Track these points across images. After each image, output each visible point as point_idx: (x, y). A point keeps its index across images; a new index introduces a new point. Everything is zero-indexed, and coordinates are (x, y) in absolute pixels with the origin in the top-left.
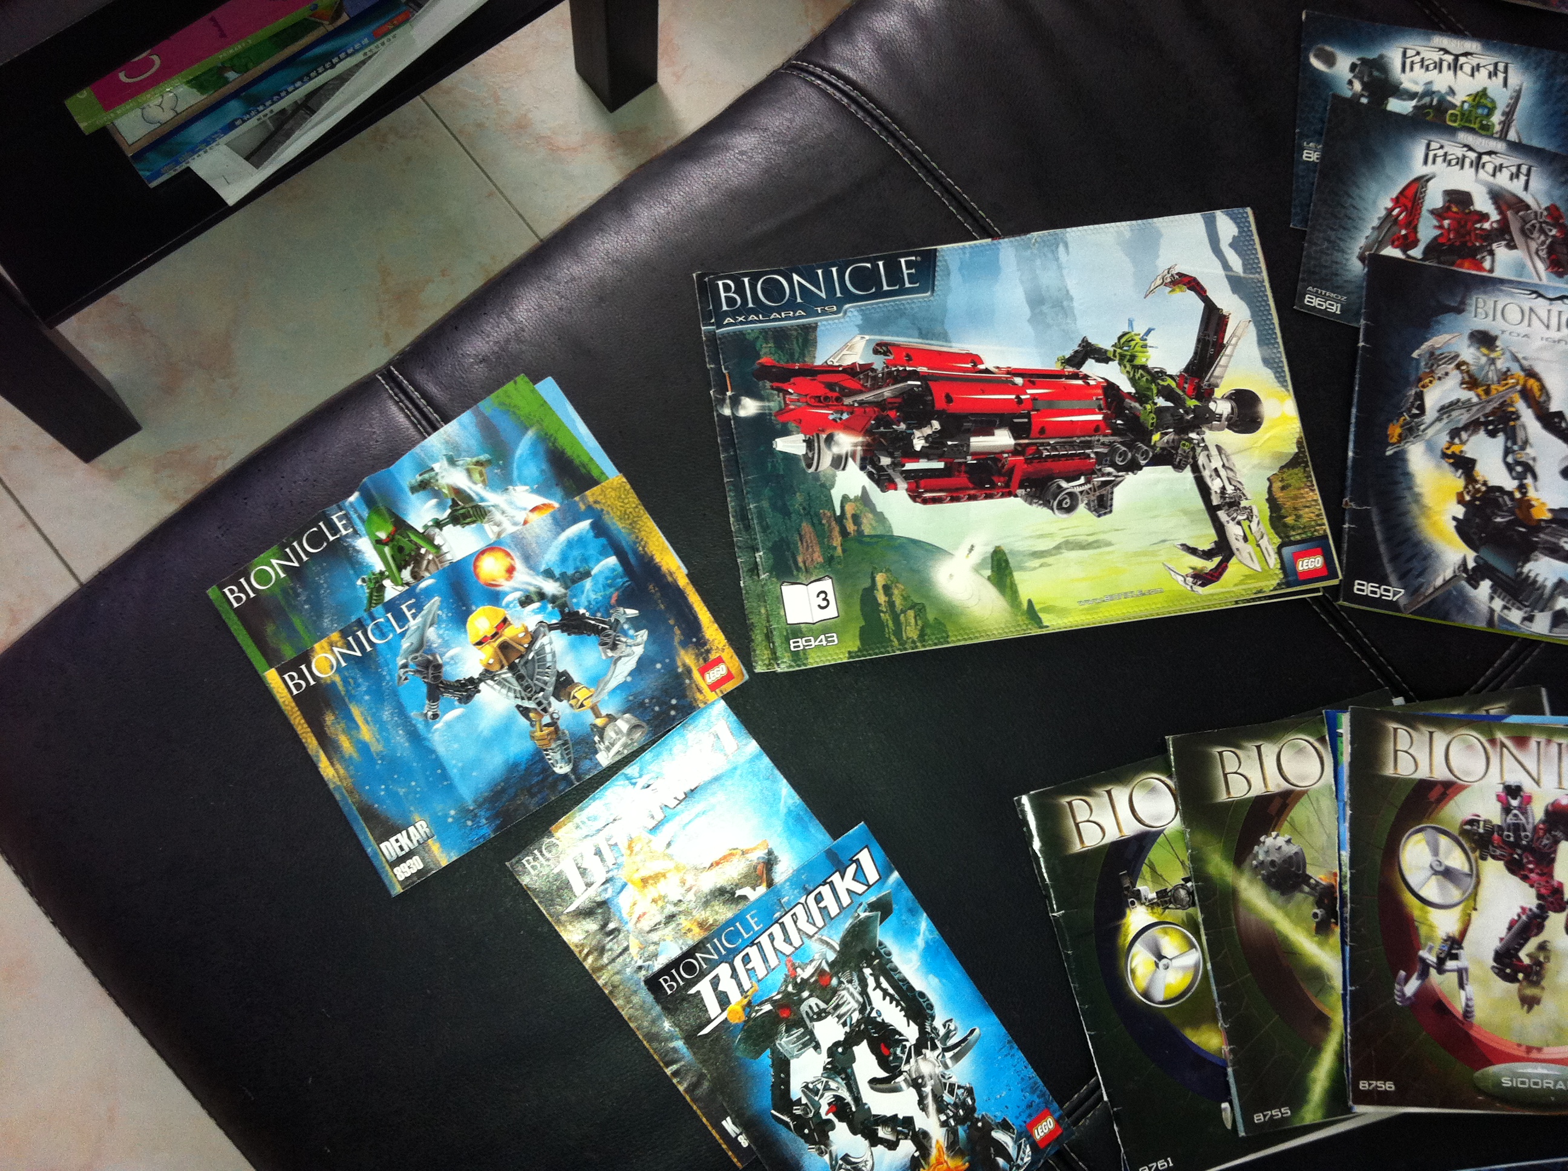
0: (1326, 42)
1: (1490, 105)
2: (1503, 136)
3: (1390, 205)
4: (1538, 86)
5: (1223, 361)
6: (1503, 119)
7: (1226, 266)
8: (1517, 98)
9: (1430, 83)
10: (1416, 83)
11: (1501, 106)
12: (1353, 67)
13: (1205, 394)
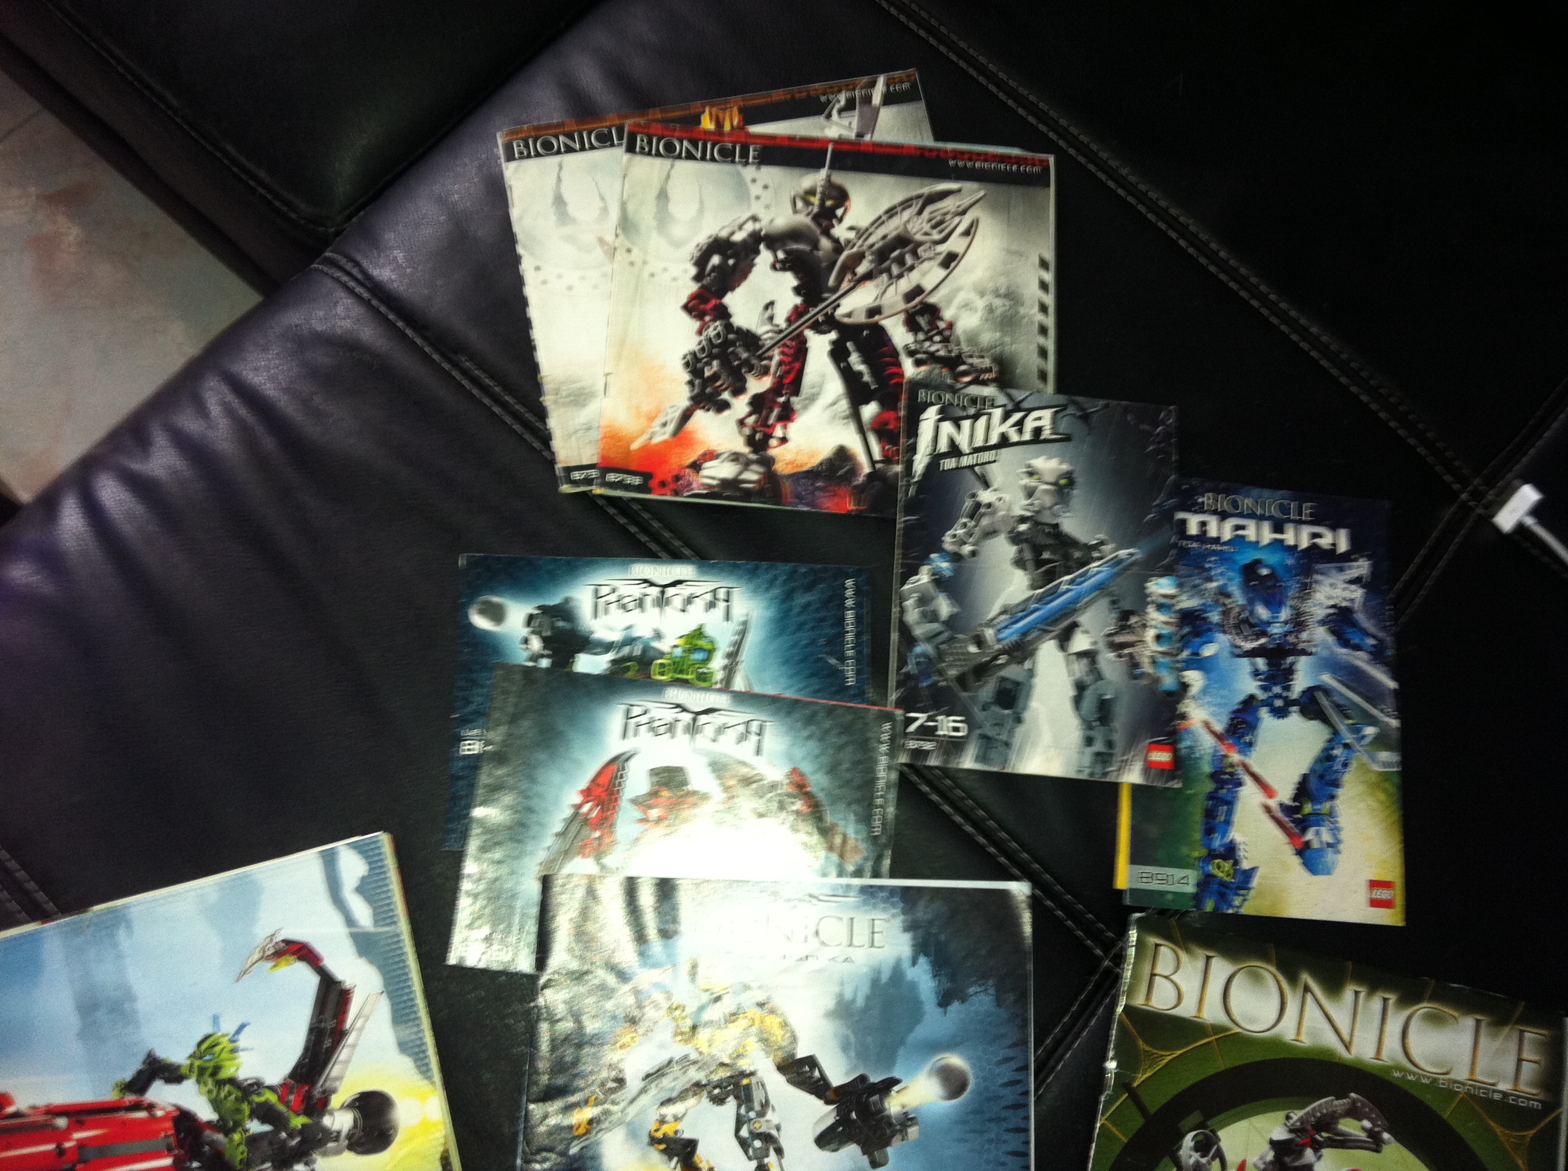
0: (494, 591)
1: (708, 646)
2: (726, 686)
3: (578, 799)
4: (769, 613)
5: (343, 1054)
6: (726, 661)
7: (350, 921)
8: (743, 633)
9: (629, 627)
10: (612, 629)
11: (724, 646)
12: (530, 619)
13: (317, 1106)
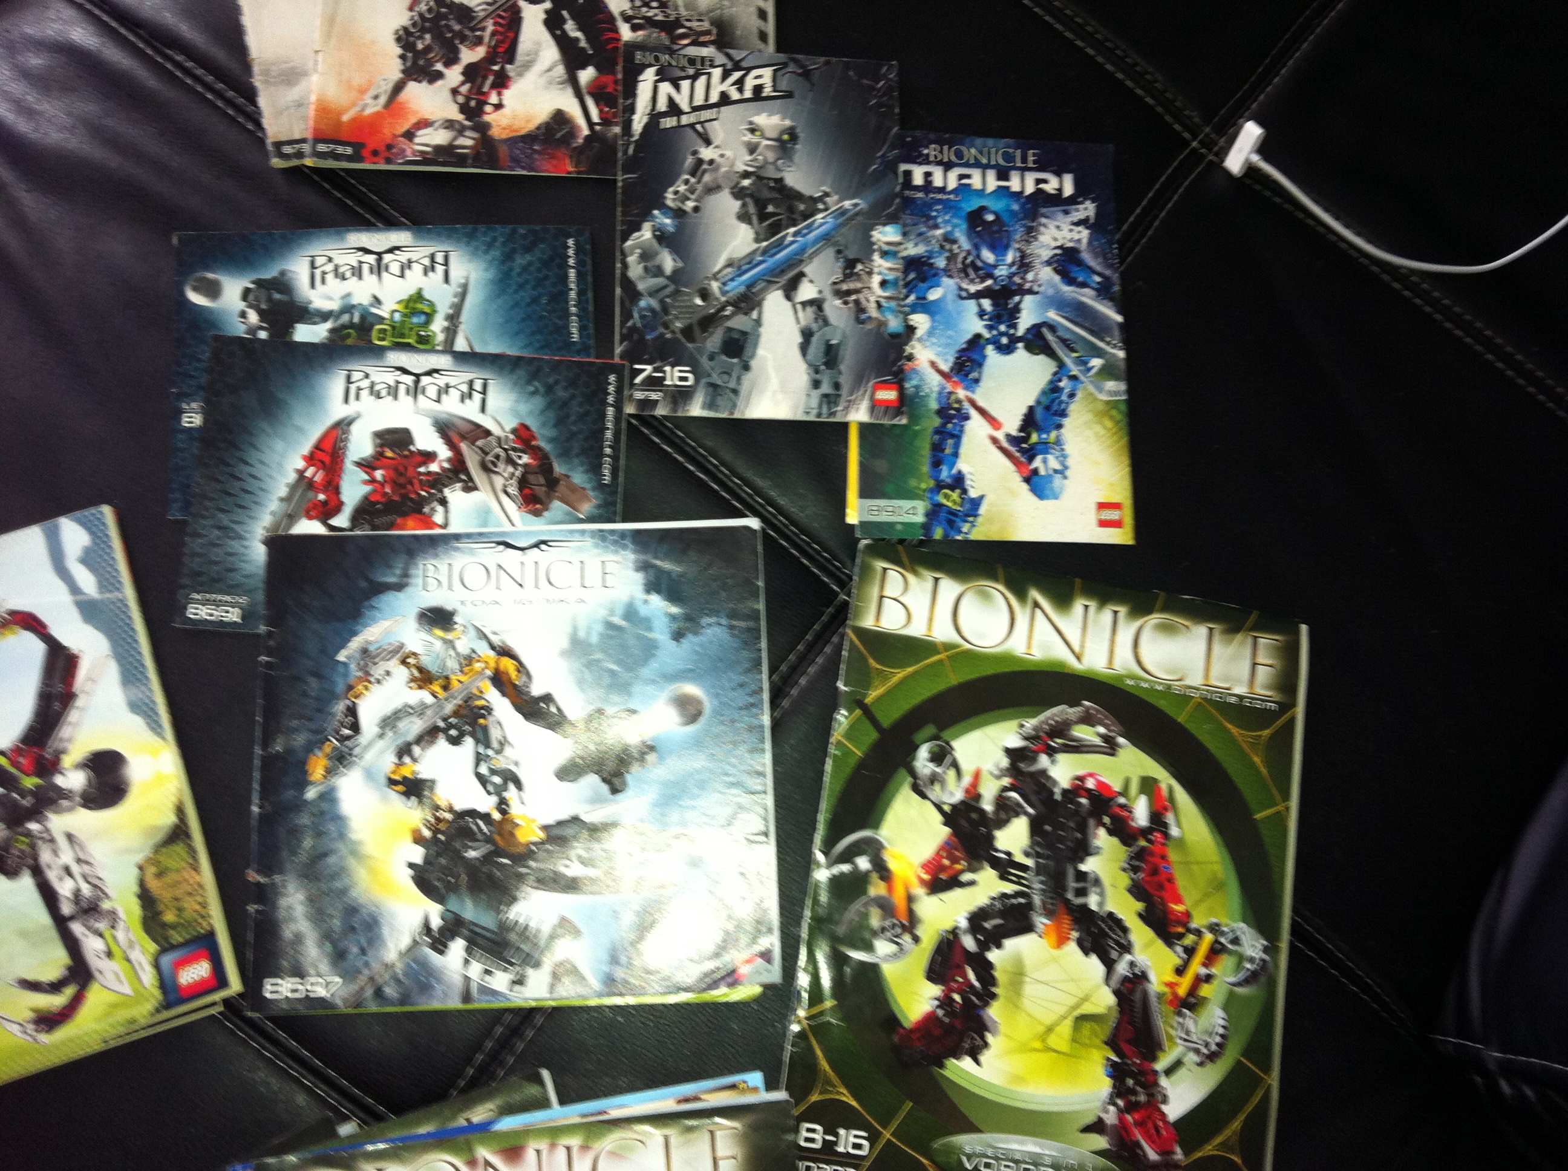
0: (208, 268)
1: (427, 310)
2: (448, 348)
3: (301, 464)
4: (490, 275)
5: (73, 716)
6: (446, 324)
7: (74, 588)
8: (463, 295)
9: (349, 295)
10: (330, 299)
11: (443, 308)
12: (246, 294)
13: (48, 767)
